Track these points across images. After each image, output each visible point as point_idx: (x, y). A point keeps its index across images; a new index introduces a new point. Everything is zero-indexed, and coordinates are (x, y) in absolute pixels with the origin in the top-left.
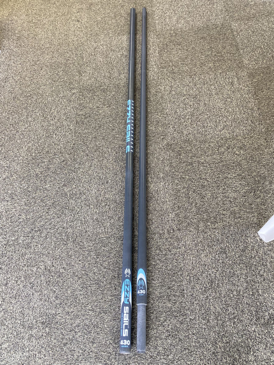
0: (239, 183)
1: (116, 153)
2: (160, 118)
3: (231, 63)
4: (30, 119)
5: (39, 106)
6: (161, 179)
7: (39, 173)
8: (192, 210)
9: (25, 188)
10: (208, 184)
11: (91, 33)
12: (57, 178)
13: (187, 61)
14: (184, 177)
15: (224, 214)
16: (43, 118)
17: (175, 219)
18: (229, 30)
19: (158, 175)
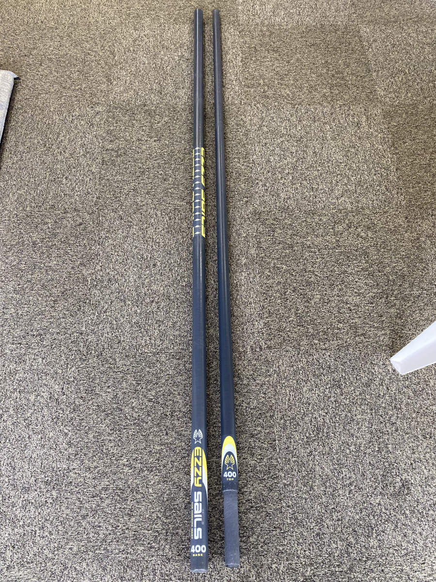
0: (364, 282)
1: (170, 219)
2: (243, 167)
3: (358, 92)
4: (21, 148)
5: (37, 127)
6: (242, 266)
7: (38, 240)
8: (291, 319)
9: (15, 263)
10: (317, 281)
11: (128, 12)
12: (69, 251)
13: (287, 81)
14: (278, 266)
15: (340, 329)
16: (45, 149)
17: (264, 332)
18: (357, 38)
19: (238, 260)
